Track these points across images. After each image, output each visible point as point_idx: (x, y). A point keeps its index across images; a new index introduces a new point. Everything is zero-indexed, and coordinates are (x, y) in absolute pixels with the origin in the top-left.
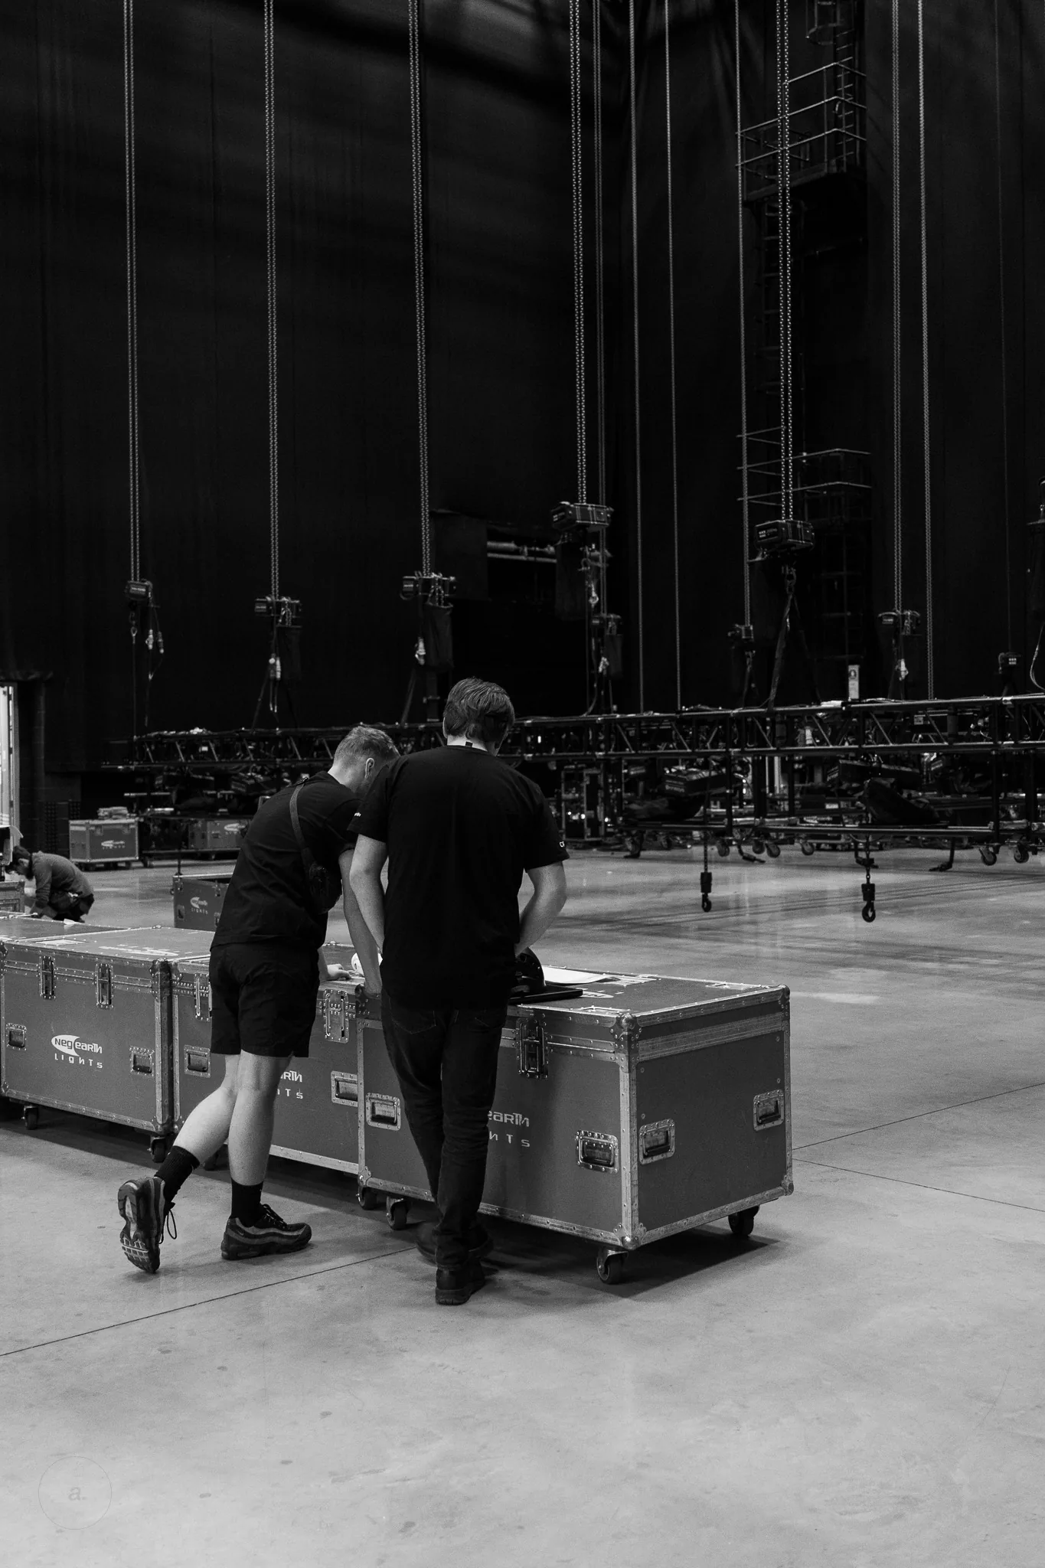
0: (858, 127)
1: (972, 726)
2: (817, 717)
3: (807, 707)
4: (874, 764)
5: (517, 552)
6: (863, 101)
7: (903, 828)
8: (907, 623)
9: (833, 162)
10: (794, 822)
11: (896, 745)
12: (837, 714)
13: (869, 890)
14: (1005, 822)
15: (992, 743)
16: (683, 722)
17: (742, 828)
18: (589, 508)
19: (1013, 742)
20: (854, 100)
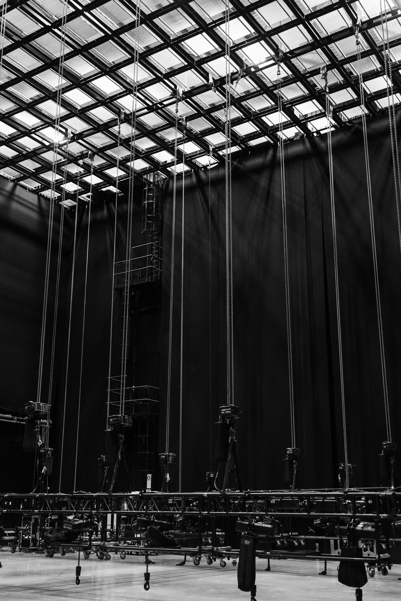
0: (159, 266)
1: (191, 505)
2: (129, 498)
3: (126, 494)
4: (152, 520)
5: (12, 419)
6: (161, 257)
7: (162, 548)
8: (170, 458)
9: (150, 278)
10: (118, 544)
11: (161, 512)
12: (137, 497)
13: (147, 576)
14: (203, 547)
15: (199, 512)
16: (73, 498)
17: (96, 546)
18: (41, 405)
19: (207, 512)
20: (158, 257)
